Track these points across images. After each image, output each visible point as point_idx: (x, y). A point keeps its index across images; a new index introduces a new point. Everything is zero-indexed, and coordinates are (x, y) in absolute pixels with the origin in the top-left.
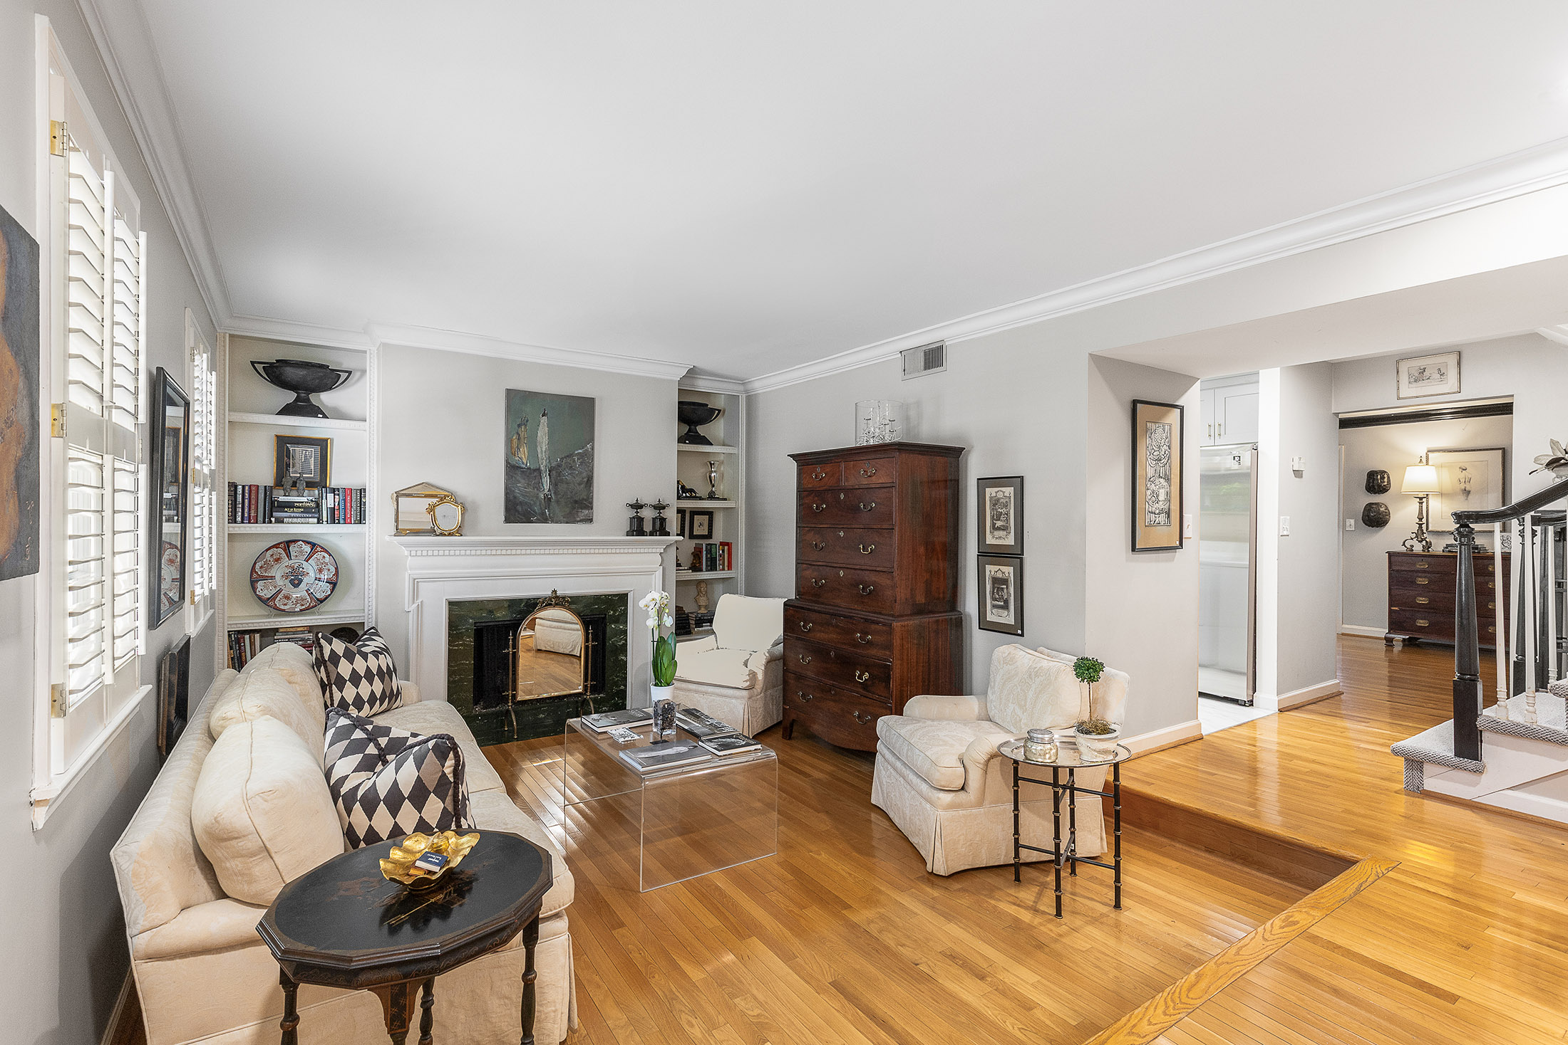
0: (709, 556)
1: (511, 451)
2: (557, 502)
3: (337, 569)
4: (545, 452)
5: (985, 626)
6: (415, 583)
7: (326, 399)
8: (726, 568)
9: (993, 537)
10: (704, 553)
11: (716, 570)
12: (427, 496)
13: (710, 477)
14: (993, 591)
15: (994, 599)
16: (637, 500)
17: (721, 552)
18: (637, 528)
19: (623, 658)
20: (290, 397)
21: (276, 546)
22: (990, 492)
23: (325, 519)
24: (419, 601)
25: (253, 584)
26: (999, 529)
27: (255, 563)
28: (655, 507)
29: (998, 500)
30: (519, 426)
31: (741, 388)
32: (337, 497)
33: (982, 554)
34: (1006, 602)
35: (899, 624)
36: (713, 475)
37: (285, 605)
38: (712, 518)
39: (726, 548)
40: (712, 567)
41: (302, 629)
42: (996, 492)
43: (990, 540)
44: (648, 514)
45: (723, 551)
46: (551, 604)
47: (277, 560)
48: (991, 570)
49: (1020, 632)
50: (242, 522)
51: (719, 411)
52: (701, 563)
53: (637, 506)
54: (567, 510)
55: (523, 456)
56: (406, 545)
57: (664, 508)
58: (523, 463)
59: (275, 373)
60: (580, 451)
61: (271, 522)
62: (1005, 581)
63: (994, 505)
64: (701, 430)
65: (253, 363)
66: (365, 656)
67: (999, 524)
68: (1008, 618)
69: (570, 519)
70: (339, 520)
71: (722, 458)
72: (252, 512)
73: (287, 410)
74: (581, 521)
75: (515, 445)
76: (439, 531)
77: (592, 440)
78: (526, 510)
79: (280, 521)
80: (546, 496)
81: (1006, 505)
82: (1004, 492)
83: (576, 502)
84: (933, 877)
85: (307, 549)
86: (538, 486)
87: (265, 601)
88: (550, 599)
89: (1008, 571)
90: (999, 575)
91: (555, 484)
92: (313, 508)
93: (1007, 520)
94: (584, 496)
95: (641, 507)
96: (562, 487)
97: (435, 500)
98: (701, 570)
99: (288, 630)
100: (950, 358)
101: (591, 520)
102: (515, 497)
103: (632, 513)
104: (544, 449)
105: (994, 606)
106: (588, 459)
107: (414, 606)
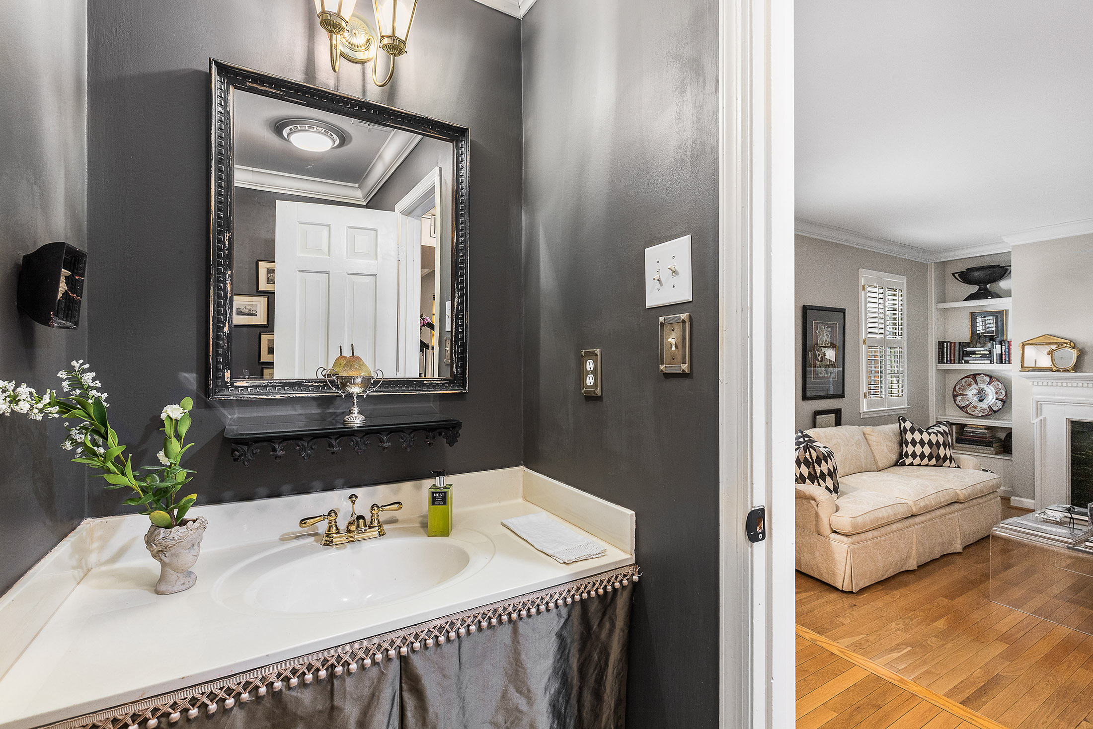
3: (1006, 392)
6: (1039, 403)
7: (1003, 284)
12: (1047, 344)
20: (975, 289)
21: (968, 377)
23: (995, 361)
24: (1042, 417)
25: (955, 397)
27: (955, 386)
32: (1003, 347)
37: (973, 411)
41: (981, 427)
47: (970, 385)
50: (947, 363)
59: (965, 277)
61: (962, 363)
65: (953, 274)
70: (1005, 361)
72: (952, 357)
73: (971, 297)
79: (967, 362)
85: (987, 379)
87: (961, 408)
92: (987, 354)
97: (1054, 347)
99: (973, 426)
107: (1038, 420)
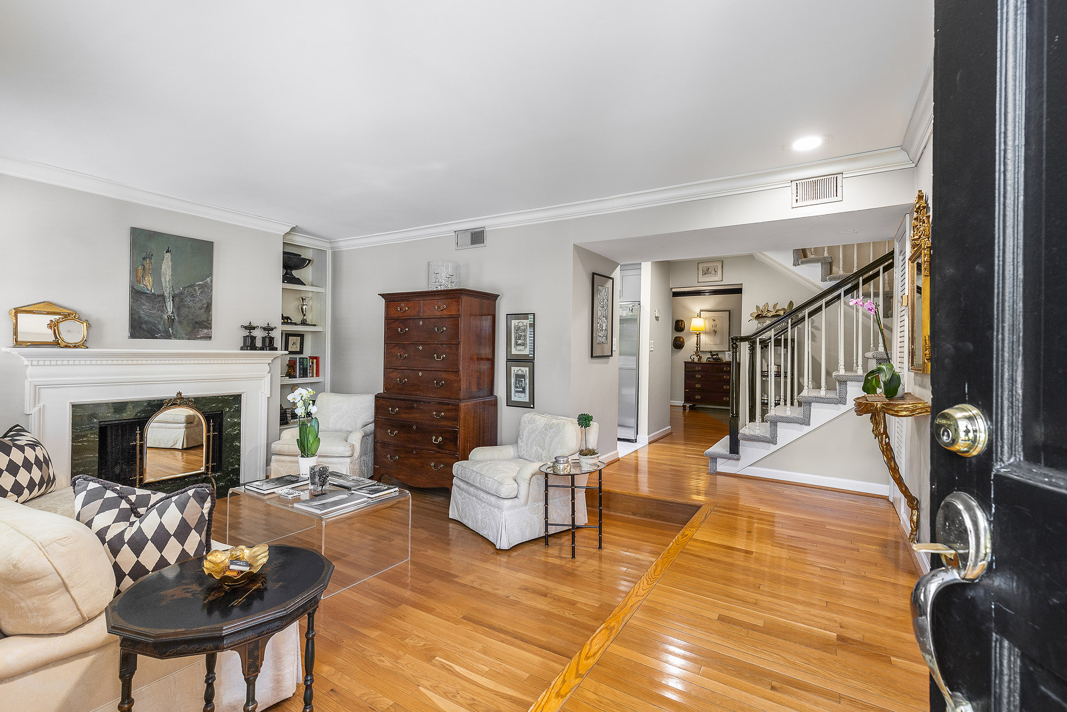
0: (301, 367)
1: (136, 279)
2: (180, 322)
4: (169, 282)
5: (510, 403)
6: (37, 388)
8: (315, 375)
9: (516, 350)
10: (298, 364)
11: (307, 377)
12: (48, 313)
13: (302, 309)
14: (516, 382)
15: (516, 387)
16: (250, 323)
17: (311, 363)
18: (250, 344)
19: (237, 444)
22: (514, 322)
24: (41, 404)
26: (519, 345)
28: (265, 329)
29: (519, 327)
30: (144, 259)
31: (329, 245)
33: (508, 360)
34: (524, 389)
35: (463, 404)
36: (304, 307)
38: (303, 339)
39: (315, 360)
40: (304, 374)
42: (518, 323)
43: (514, 351)
44: (259, 334)
46: (176, 404)
48: (515, 370)
49: (532, 406)
51: (310, 261)
52: (295, 371)
53: (250, 328)
54: (189, 329)
55: (148, 284)
56: (26, 356)
57: (272, 329)
58: (148, 290)
60: (200, 283)
62: (523, 376)
63: (517, 331)
64: (296, 273)
66: (21, 449)
67: (519, 342)
68: (525, 398)
69: (192, 335)
71: (310, 295)
74: (201, 338)
75: (140, 274)
76: (63, 343)
77: (211, 274)
78: (151, 328)
80: (169, 318)
81: (524, 331)
82: (523, 323)
83: (197, 323)
84: (500, 551)
86: (163, 308)
88: (175, 399)
89: (526, 370)
90: (520, 373)
91: (178, 308)
93: (525, 340)
94: (204, 318)
95: (254, 328)
96: (184, 311)
97: (57, 317)
98: (296, 377)
100: (488, 238)
101: (210, 338)
102: (140, 317)
103: (246, 333)
104: (167, 280)
105: (517, 392)
106: (207, 289)
107: (37, 409)
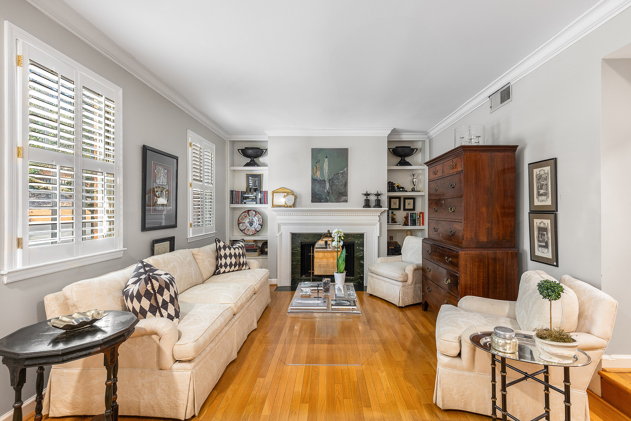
0: (412, 218)
1: (313, 173)
2: (332, 193)
3: (263, 221)
4: (327, 173)
5: (535, 259)
6: (279, 226)
7: (261, 159)
8: (421, 225)
9: (539, 201)
10: (409, 217)
11: (416, 225)
12: (283, 192)
13: (413, 181)
14: (539, 236)
15: (539, 241)
16: (367, 192)
17: (418, 217)
18: (367, 204)
19: (362, 262)
20: (248, 160)
21: (245, 212)
22: (536, 171)
23: (258, 202)
25: (239, 224)
26: (542, 195)
27: (239, 218)
28: (376, 195)
29: (541, 176)
30: (316, 163)
31: (426, 136)
32: (262, 194)
33: (532, 212)
34: (547, 243)
36: (414, 180)
37: (247, 232)
38: (415, 201)
39: (421, 215)
40: (414, 223)
41: (251, 241)
42: (540, 171)
43: (537, 203)
44: (373, 198)
45: (420, 216)
46: (327, 236)
47: (246, 217)
48: (537, 222)
49: (555, 264)
50: (235, 204)
51: (417, 149)
52: (408, 222)
53: (367, 195)
54: (336, 197)
55: (318, 175)
56: (275, 211)
57: (379, 195)
58: (318, 178)
59: (244, 152)
60: (342, 172)
61: (243, 204)
62: (545, 230)
63: (539, 180)
64: (408, 159)
65: (238, 150)
67: (542, 191)
68: (548, 254)
69: (338, 200)
70: (262, 203)
71: (420, 171)
72: (238, 200)
73: (247, 165)
74: (342, 201)
75: (315, 171)
76: (286, 206)
77: (347, 166)
78: (320, 197)
79: (245, 203)
80: (327, 191)
81: (546, 179)
82: (544, 170)
83: (340, 193)
85: (254, 213)
86: (324, 187)
87: (242, 231)
88: (327, 234)
89: (547, 223)
90: (542, 225)
91: (331, 186)
92: (254, 199)
93: (547, 189)
94: (343, 190)
95: (369, 195)
96: (334, 187)
98: (408, 226)
99: (248, 241)
100: (514, 92)
101: (347, 201)
102: (315, 192)
103: (365, 198)
104: (326, 172)
105: (540, 246)
106: (345, 175)
107: (279, 234)
